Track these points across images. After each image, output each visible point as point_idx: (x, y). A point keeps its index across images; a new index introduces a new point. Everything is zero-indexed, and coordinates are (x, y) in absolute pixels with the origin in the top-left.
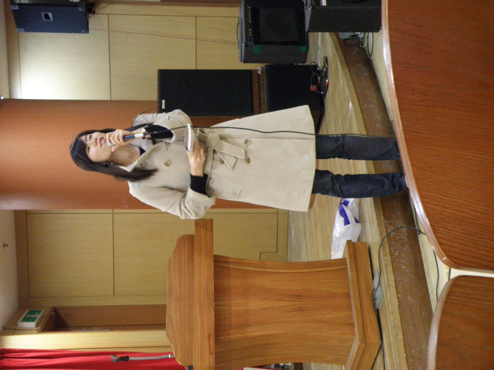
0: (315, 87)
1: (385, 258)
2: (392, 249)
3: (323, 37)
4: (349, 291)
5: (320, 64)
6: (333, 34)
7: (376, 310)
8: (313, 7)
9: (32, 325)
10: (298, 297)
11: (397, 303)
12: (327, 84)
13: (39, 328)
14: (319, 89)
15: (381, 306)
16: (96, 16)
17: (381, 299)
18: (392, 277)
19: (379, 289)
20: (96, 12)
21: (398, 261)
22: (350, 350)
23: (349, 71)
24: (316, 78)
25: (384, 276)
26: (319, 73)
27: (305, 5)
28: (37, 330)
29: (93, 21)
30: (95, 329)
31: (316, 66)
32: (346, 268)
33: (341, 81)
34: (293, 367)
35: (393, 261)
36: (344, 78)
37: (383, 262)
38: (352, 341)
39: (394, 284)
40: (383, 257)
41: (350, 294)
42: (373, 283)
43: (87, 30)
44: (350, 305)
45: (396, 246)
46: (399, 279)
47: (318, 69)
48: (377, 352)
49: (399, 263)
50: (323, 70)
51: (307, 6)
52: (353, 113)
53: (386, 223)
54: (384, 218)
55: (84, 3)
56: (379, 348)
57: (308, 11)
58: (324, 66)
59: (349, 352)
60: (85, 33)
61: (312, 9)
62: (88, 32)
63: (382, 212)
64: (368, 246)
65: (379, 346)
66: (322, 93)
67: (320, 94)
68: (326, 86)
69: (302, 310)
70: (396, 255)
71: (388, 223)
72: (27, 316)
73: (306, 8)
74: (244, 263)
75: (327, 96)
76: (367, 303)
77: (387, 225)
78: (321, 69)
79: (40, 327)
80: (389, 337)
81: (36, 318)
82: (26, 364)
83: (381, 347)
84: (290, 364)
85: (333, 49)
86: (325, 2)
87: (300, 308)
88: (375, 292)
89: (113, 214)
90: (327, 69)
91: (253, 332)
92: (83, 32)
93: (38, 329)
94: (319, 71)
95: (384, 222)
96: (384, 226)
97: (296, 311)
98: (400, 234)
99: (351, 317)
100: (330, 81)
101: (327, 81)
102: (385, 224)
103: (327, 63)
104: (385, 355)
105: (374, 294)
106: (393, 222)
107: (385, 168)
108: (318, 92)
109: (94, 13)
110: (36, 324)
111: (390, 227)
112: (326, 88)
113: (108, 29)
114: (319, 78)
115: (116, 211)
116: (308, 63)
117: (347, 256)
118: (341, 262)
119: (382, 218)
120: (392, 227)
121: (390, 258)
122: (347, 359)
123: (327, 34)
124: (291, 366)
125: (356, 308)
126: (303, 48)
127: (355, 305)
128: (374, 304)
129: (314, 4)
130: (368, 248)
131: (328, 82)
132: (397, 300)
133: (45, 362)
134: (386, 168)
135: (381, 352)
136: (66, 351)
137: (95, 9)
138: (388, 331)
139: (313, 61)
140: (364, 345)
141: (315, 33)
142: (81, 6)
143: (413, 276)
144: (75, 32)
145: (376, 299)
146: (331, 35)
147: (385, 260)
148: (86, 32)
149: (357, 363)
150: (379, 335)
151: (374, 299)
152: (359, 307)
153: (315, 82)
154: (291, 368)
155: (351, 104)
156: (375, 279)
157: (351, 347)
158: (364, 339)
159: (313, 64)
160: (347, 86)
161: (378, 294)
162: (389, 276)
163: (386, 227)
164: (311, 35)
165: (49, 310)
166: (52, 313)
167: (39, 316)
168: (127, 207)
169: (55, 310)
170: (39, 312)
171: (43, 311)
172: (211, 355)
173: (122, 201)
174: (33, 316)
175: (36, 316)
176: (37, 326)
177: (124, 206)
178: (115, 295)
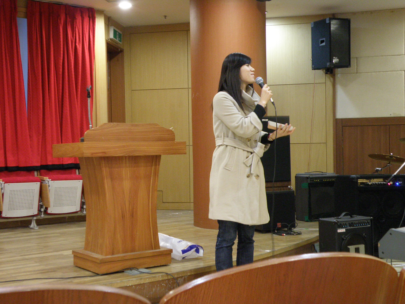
0: (280, 226)
1: (160, 276)
2: (167, 281)
3: (316, 231)
4: (137, 252)
5: (296, 230)
6: (318, 238)
7: (123, 271)
8: (337, 223)
9: (112, 36)
10: (132, 215)
11: (128, 285)
12: (282, 234)
13: (109, 40)
14: (279, 229)
15: (127, 274)
16: (324, 75)
17: (131, 274)
18: (147, 281)
19: (138, 272)
20: (326, 75)
21: (158, 285)
22: (95, 253)
23: (292, 250)
24: (286, 227)
25: (148, 275)
26: (290, 229)
27: (338, 217)
28: (108, 39)
29: (321, 72)
30: (108, 77)
31: (294, 227)
32: (153, 249)
33: (285, 244)
34: (83, 215)
35: (159, 282)
36: (288, 246)
37: (157, 275)
38: (102, 254)
39: (142, 283)
40: (161, 275)
41: (134, 252)
42: (142, 268)
43: (314, 68)
44: (126, 252)
45: (169, 284)
46: (146, 286)
47: (292, 228)
48: (93, 271)
49: (157, 286)
50: (292, 232)
51: (337, 218)
52: (262, 253)
53: (185, 277)
54: (189, 275)
55: (333, 66)
56: (96, 273)
57: (333, 220)
58: (295, 233)
59: (94, 252)
60: (312, 67)
61: (335, 222)
62: (312, 69)
63: (192, 274)
64: (169, 264)
65: (98, 273)
66: (276, 231)
67: (275, 230)
68: (281, 234)
69: (123, 218)
70: (163, 284)
72: (117, 33)
73: (335, 218)
74: (156, 177)
75: (274, 235)
76: (129, 264)
77: (183, 278)
78: (292, 230)
79: (110, 41)
80: (104, 280)
81: (116, 39)
82: (85, 32)
83: (98, 274)
84: (85, 212)
85: (308, 238)
86: (340, 232)
87: (124, 216)
88: (136, 269)
89: (188, 88)
90: (293, 234)
91: (107, 184)
92: (313, 66)
93: (108, 40)
94: (291, 229)
95: (185, 275)
96: (183, 275)
97: (122, 215)
99: (118, 253)
100: (284, 237)
101: (285, 235)
102: (185, 276)
103: (297, 234)
104: (91, 277)
105: (135, 269)
108: (276, 229)
109: (326, 73)
110: (112, 39)
111: (182, 279)
112: (279, 234)
113: (315, 82)
114: (286, 229)
115: (190, 90)
116: (296, 221)
117: (161, 250)
118: (157, 245)
119: (189, 274)
120: (182, 281)
121: (160, 280)
122: (89, 251)
123: (317, 234)
125: (124, 256)
126: (307, 218)
127: (126, 256)
128: (127, 269)
129: (339, 224)
130: (167, 264)
131: (283, 235)
132: (130, 285)
133: (86, 45)
135: (94, 274)
136: (93, 60)
137: (329, 74)
138: (109, 279)
139: (298, 225)
140: (99, 262)
141: (318, 226)
142: (330, 64)
143: (147, 297)
144: (313, 61)
145: (131, 270)
146: (317, 237)
147: (159, 276)
148: (313, 68)
149: (86, 257)
150: (105, 272)
151: (131, 269)
152: (127, 258)
153: (283, 226)
155: (268, 251)
156: (146, 269)
157: (97, 253)
158: (103, 262)
159: (296, 225)
160: (282, 249)
161: (134, 272)
162: (147, 279)
163: (183, 277)
164: (317, 224)
165: (122, 47)
166: (119, 49)
167: (117, 40)
168: (193, 96)
169: (122, 51)
170: (120, 41)
171: (121, 43)
172: (92, 154)
173: (197, 93)
174: (117, 36)
175: (118, 39)
176: (111, 39)
177: (193, 95)
178: (132, 91)
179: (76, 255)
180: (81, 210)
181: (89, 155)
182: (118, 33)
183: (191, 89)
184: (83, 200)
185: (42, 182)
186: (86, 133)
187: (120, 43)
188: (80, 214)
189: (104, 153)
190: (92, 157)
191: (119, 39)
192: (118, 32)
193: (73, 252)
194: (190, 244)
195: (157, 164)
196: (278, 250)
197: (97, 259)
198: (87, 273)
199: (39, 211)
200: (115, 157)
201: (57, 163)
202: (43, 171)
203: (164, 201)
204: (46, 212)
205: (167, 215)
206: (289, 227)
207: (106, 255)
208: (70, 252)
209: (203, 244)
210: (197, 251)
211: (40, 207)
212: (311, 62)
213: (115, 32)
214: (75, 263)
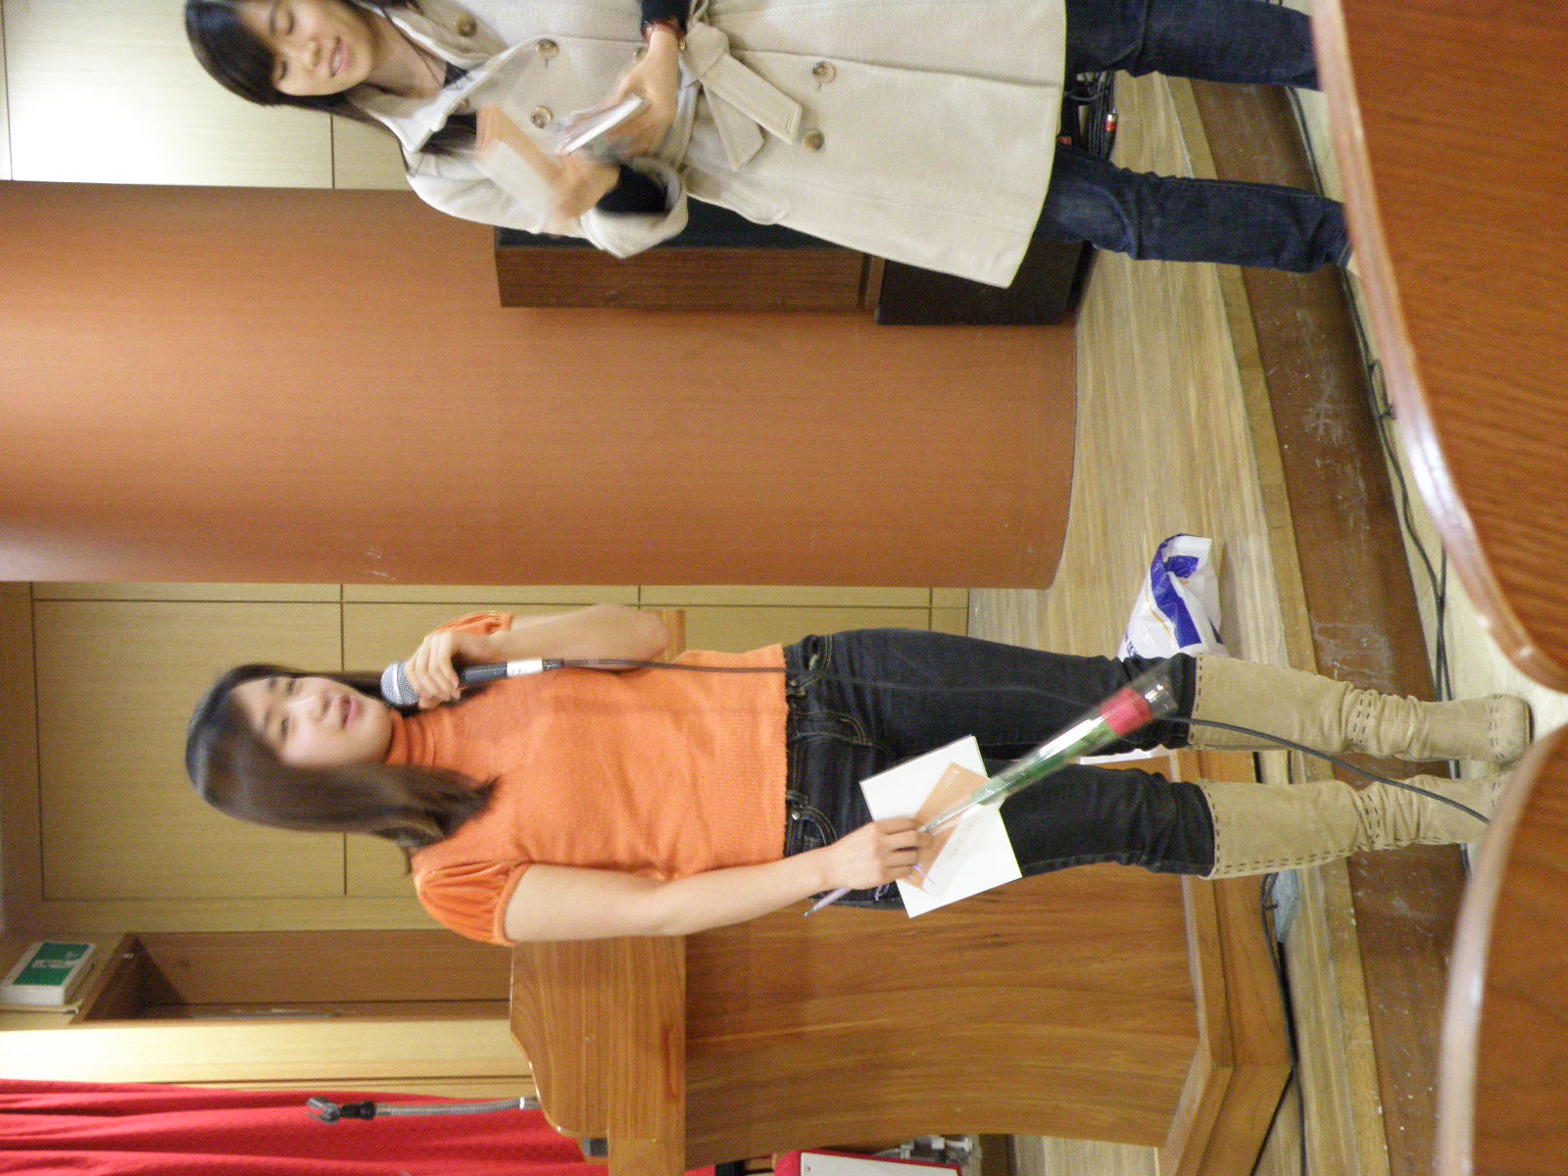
7: (1276, 949)
9: (51, 995)
11: (1354, 922)
12: (1109, 127)
13: (75, 1007)
15: (1293, 928)
17: (1292, 908)
22: (1180, 1093)
26: (1083, 90)
28: (69, 1012)
30: (274, 1015)
33: (1162, 115)
34: (979, 1154)
36: (1172, 101)
38: (1189, 1056)
44: (1180, 928)
48: (1276, 1100)
53: (1316, 629)
54: (1309, 611)
56: (1283, 1084)
59: (1176, 1097)
63: (1301, 591)
65: (1286, 1077)
68: (1107, 136)
69: (1004, 945)
71: (1322, 632)
72: (34, 966)
76: (1242, 920)
77: (1319, 638)
79: (79, 1003)
80: (1321, 1044)
81: (66, 971)
83: (1293, 1079)
84: (966, 1145)
87: (997, 935)
89: (341, 603)
91: (829, 1020)
93: (73, 1012)
94: (1081, 83)
95: (1306, 629)
96: (1307, 641)
97: (987, 946)
98: (1367, 671)
99: (1184, 969)
100: (1122, 120)
101: (1110, 118)
102: (1312, 632)
104: (1306, 1111)
105: (1267, 888)
106: (1341, 625)
107: (1316, 429)
110: (66, 993)
111: (1329, 643)
112: (1105, 146)
114: (1082, 109)
115: (353, 591)
119: (1302, 610)
122: (1170, 1121)
124: (970, 1153)
125: (1202, 939)
128: (1268, 925)
132: (1353, 911)
133: (97, 1127)
134: (1321, 431)
135: (1291, 1099)
136: (172, 1090)
138: (1319, 1022)
140: (1228, 1072)
145: (1276, 906)
150: (1284, 1038)
151: (1267, 909)
152: (1212, 930)
154: (971, 1160)
157: (1182, 1082)
158: (1230, 1052)
160: (1183, 131)
161: (1284, 890)
163: (1315, 643)
165: (115, 944)
166: (126, 956)
167: (76, 965)
168: (385, 575)
169: (136, 944)
170: (80, 950)
171: (92, 947)
172: (670, 1097)
173: (369, 553)
174: (56, 964)
175: (68, 963)
176: (69, 999)
177: (376, 573)
178: (349, 892)
180: (956, 1165)
181: (677, 1113)
182: (40, 963)
183: (348, 587)
184: (906, 1151)
186: (559, 1130)
187: (95, 953)
188: (973, 1169)
189: (666, 1031)
190: (689, 1097)
191: (73, 959)
192: (34, 959)
194: (1146, 602)
196: (1189, 150)
197: (1211, 1083)
198: (1284, 1132)
200: (688, 975)
206: (1072, 97)
207: (1196, 1034)
210: (1184, 566)
213: (31, 976)
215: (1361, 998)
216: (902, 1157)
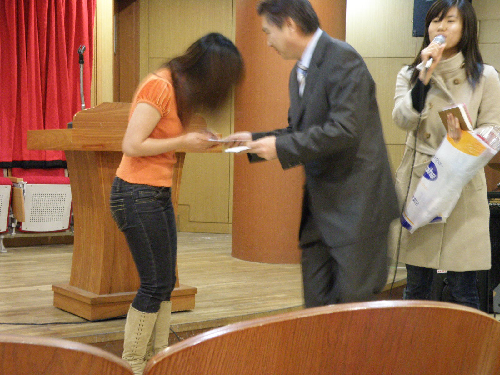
7: (124, 316)
22: (84, 290)
30: (116, 37)
38: (94, 292)
43: (416, 35)
48: (82, 316)
56: (86, 318)
59: (84, 288)
60: (413, 33)
62: (414, 36)
64: (191, 310)
65: (88, 319)
80: (96, 329)
83: (87, 321)
86: (440, 273)
91: (106, 191)
99: (119, 291)
104: (78, 324)
122: (76, 286)
125: (127, 296)
127: (130, 295)
130: (188, 310)
135: (81, 320)
138: (102, 328)
140: (89, 303)
144: (414, 24)
148: (414, 35)
149: (71, 296)
150: (99, 318)
157: (87, 290)
158: (96, 303)
172: (84, 146)
178: (150, 59)
179: (58, 292)
180: (69, 228)
181: (79, 148)
185: (14, 185)
186: (75, 115)
188: (68, 233)
189: (103, 145)
190: (84, 152)
193: (54, 287)
195: (180, 166)
197: (87, 298)
198: (73, 318)
199: (9, 226)
200: (118, 152)
201: (36, 158)
202: (15, 169)
203: (191, 219)
204: (18, 228)
205: (194, 240)
207: (101, 293)
208: (49, 288)
209: (243, 282)
211: (11, 221)
212: (411, 25)
214: (55, 303)
215: (109, 340)
216: (72, 213)
